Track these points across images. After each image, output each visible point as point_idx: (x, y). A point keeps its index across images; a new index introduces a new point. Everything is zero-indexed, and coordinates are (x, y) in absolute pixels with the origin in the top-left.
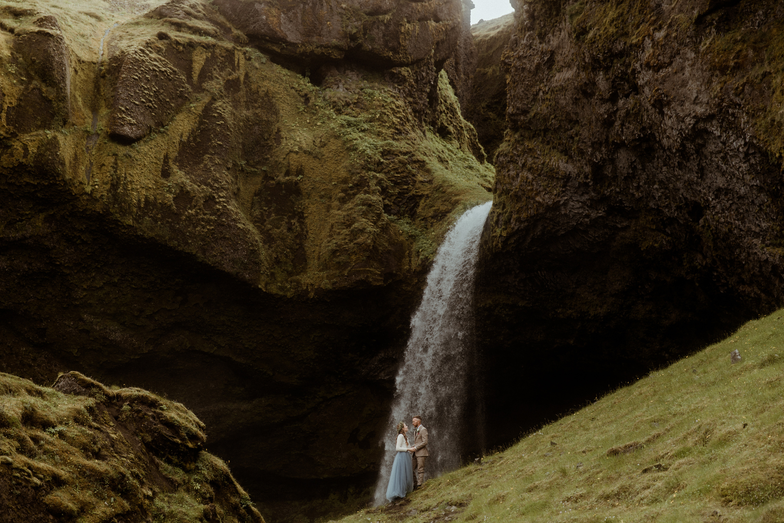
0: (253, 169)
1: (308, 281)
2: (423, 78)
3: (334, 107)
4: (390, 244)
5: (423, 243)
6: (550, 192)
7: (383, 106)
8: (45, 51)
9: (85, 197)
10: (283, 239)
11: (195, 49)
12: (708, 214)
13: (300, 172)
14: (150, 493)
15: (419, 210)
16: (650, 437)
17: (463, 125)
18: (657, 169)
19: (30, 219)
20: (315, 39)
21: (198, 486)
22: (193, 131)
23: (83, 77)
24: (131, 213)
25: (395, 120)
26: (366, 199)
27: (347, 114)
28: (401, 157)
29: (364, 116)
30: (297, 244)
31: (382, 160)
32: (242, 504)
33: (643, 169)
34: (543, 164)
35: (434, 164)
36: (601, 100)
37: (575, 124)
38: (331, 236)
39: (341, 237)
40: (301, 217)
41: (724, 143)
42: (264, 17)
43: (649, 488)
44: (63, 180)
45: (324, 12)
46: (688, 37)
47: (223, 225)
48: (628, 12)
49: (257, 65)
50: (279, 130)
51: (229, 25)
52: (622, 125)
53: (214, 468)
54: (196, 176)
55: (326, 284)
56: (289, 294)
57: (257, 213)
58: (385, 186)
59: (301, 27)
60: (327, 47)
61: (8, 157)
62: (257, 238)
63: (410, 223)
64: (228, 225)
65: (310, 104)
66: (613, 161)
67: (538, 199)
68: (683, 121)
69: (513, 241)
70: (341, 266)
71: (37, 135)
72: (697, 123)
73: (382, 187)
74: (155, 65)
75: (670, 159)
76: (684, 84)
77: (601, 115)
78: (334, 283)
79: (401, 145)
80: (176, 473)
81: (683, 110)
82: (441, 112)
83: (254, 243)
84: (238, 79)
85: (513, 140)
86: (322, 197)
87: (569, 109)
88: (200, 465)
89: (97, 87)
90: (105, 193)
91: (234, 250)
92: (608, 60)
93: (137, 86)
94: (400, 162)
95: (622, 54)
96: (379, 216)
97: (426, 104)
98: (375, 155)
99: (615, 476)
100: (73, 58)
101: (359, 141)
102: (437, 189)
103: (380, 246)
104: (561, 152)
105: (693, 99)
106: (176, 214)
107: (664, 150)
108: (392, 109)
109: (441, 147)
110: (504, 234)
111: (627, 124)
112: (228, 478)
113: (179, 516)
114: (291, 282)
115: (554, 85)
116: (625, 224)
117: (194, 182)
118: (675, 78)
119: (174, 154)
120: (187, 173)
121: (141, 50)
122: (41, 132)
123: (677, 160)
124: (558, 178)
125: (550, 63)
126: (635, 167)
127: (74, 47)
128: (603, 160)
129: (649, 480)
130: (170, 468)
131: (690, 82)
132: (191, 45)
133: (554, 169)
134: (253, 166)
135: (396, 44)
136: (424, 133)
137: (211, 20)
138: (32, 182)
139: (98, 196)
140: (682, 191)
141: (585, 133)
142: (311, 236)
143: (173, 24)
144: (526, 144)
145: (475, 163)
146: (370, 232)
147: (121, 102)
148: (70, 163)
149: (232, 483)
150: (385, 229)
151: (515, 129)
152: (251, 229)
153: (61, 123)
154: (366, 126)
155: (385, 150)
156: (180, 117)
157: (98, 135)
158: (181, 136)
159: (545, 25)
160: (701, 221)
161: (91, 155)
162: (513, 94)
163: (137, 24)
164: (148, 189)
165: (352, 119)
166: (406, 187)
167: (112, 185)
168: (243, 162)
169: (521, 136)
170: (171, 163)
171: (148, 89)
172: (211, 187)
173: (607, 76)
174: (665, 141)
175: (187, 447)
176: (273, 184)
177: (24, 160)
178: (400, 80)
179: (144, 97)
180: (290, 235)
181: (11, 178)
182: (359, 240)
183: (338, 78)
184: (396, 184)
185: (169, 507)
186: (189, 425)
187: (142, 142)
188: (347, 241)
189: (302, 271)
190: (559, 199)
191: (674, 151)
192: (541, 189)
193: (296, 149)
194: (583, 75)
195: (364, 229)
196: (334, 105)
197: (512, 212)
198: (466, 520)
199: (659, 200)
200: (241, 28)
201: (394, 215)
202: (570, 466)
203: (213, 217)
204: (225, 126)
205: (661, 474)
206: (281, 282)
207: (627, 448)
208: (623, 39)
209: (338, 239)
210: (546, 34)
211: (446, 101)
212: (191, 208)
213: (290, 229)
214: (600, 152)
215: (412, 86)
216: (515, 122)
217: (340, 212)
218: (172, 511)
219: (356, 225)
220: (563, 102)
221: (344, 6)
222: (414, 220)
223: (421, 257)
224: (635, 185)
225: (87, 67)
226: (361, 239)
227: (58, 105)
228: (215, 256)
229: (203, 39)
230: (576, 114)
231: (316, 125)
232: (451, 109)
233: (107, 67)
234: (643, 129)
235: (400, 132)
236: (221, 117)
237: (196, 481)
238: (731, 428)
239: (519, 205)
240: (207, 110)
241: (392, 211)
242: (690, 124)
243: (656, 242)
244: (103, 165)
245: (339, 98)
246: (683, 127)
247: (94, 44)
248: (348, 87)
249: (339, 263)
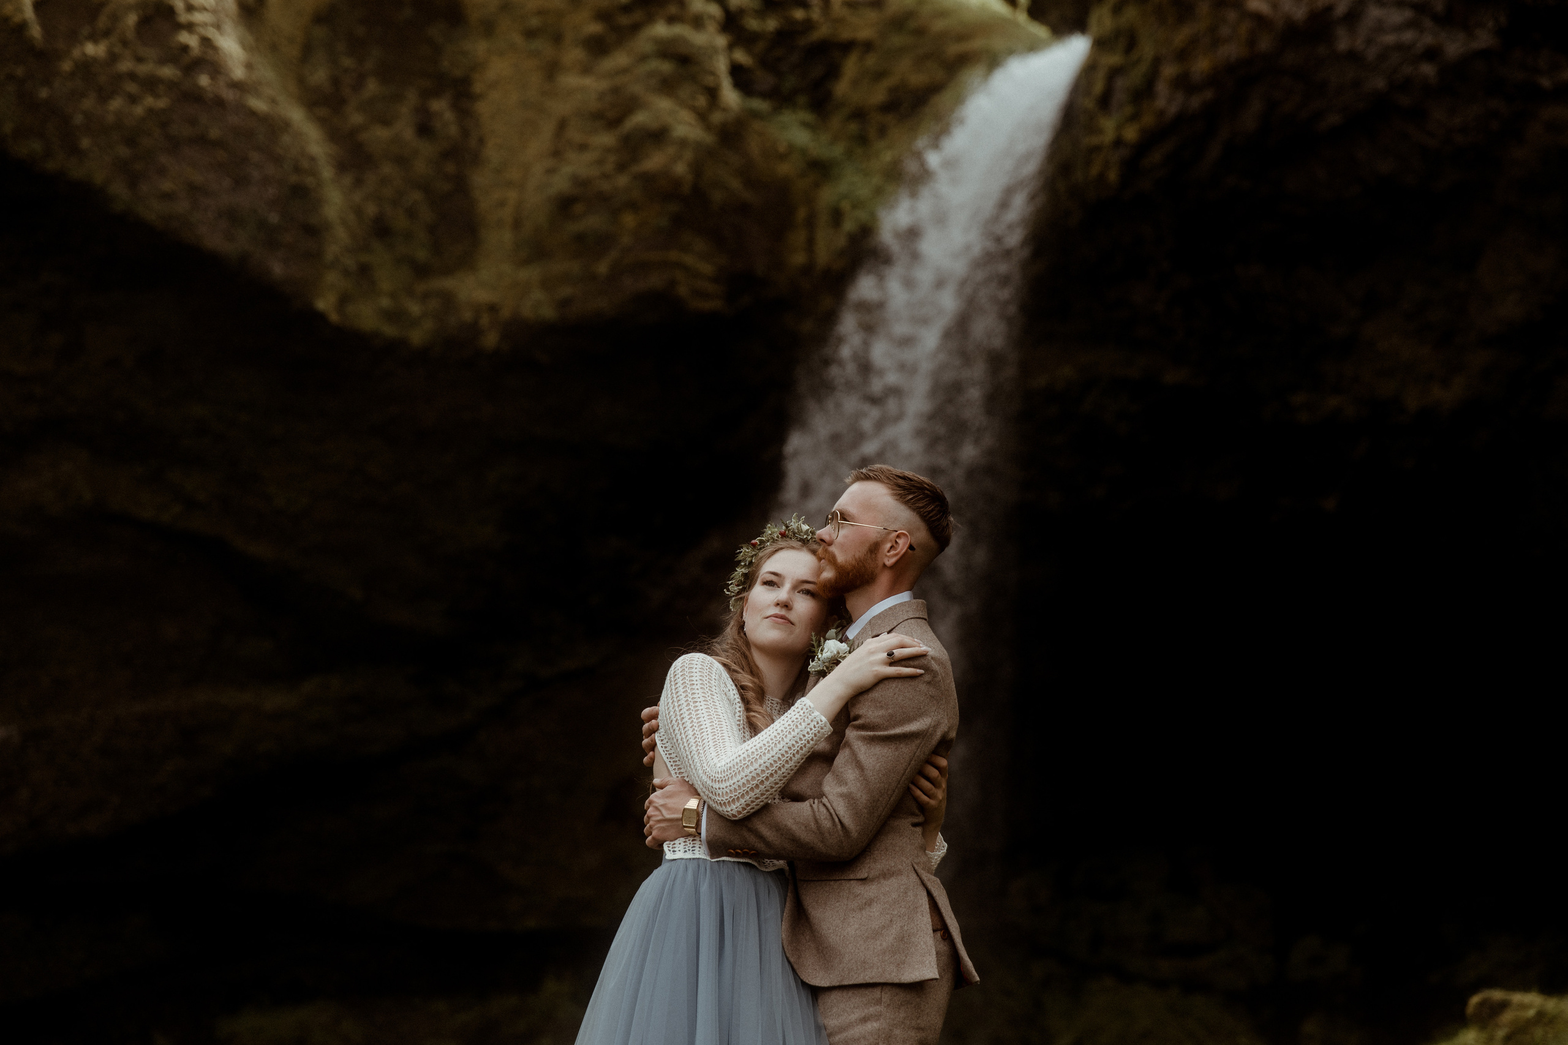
1: (483, 296)
4: (748, 183)
5: (852, 185)
10: (402, 161)
15: (842, 88)
26: (674, 40)
30: (448, 178)
38: (557, 153)
39: (589, 157)
40: (462, 93)
47: (199, 99)
55: (537, 305)
56: (417, 337)
57: (319, 76)
62: (314, 150)
63: (812, 126)
64: (217, 98)
69: (1159, 158)
70: (589, 246)
73: (726, 9)
78: (565, 303)
83: (305, 164)
86: (530, 34)
91: (236, 181)
96: (713, 93)
102: (899, 23)
103: (716, 187)
106: (40, 53)
110: (1131, 134)
114: (426, 296)
142: (492, 153)
146: (683, 143)
150: (731, 136)
152: (296, 119)
180: (427, 149)
182: (647, 165)
188: (608, 167)
189: (460, 264)
195: (666, 130)
197: (1157, 62)
201: (764, 95)
203: (168, 72)
206: (393, 296)
209: (578, 165)
212: (94, 38)
213: (425, 129)
217: (588, 82)
219: (640, 118)
222: (823, 117)
226: (654, 161)
228: (167, 196)
241: (759, 86)
249: (580, 238)
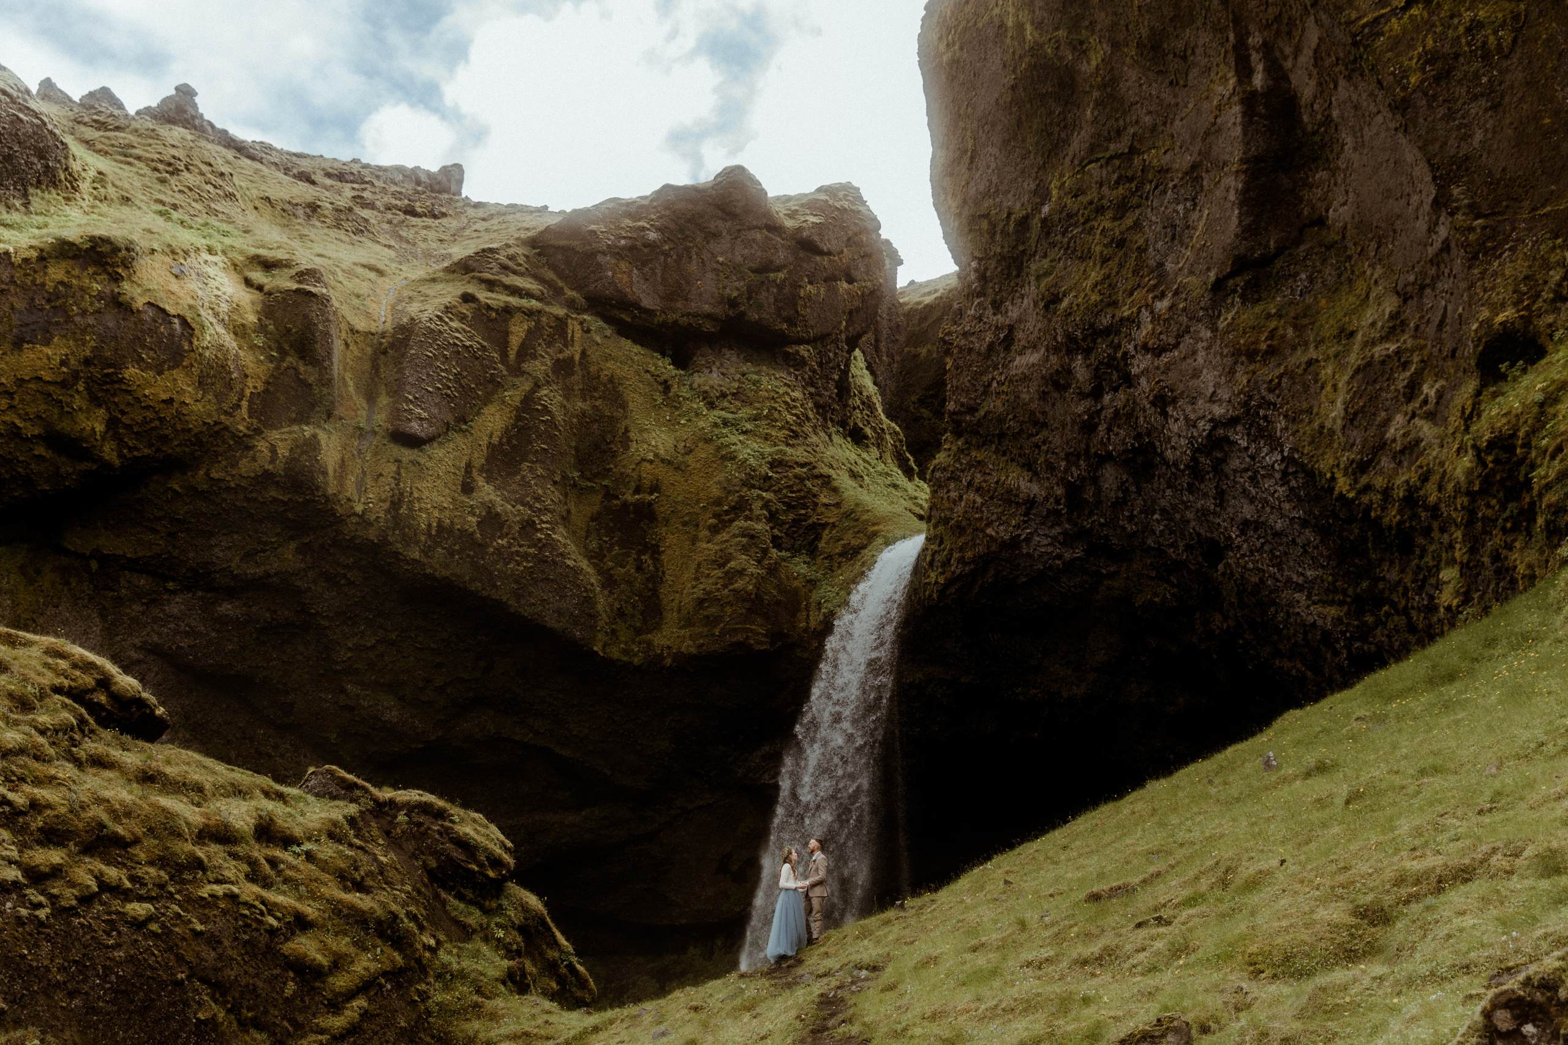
0: (589, 484)
1: (665, 642)
2: (830, 360)
3: (704, 399)
4: (780, 591)
5: (826, 592)
6: (1006, 522)
7: (773, 398)
8: (306, 316)
9: (354, 520)
10: (630, 583)
11: (512, 317)
12: (1231, 558)
13: (655, 488)
14: (432, 942)
15: (822, 544)
16: (1146, 876)
17: (885, 427)
18: (1158, 492)
19: (276, 549)
20: (679, 305)
21: (501, 934)
22: (507, 428)
23: (356, 353)
24: (417, 542)
25: (790, 418)
26: (747, 529)
27: (722, 409)
28: (798, 470)
29: (746, 412)
30: (650, 590)
31: (770, 474)
32: (563, 961)
33: (1139, 493)
34: (997, 483)
35: (843, 480)
36: (1078, 394)
37: (1042, 427)
38: (696, 579)
39: (710, 581)
40: (655, 551)
41: (1253, 458)
42: (610, 274)
43: (1144, 950)
44: (324, 496)
45: (693, 267)
46: (1201, 308)
47: (546, 562)
48: (1117, 273)
49: (598, 339)
50: (627, 430)
51: (560, 283)
52: (1109, 430)
53: (525, 908)
54: (509, 492)
55: (688, 647)
56: (636, 661)
57: (594, 545)
58: (773, 509)
59: (661, 288)
60: (696, 315)
61: (249, 462)
62: (592, 580)
63: (808, 563)
64: (553, 561)
65: (671, 394)
66: (1095, 480)
67: (989, 531)
68: (1195, 426)
69: (953, 591)
70: (711, 621)
71: (290, 433)
72: (1214, 428)
73: (770, 512)
74: (457, 338)
75: (1176, 479)
76: (1196, 374)
77: (1079, 416)
78: (700, 646)
79: (798, 453)
80: (471, 914)
81: (1194, 411)
82: (854, 408)
83: (589, 587)
84: (572, 358)
85: (954, 448)
86: (685, 524)
87: (1034, 406)
88: (505, 903)
89: (375, 368)
90: (382, 515)
91: (561, 597)
92: (1089, 340)
93: (431, 365)
94: (796, 476)
95: (1108, 331)
96: (765, 551)
97: (834, 396)
98: (760, 466)
99: (1095, 931)
100: (343, 326)
101: (739, 446)
102: (847, 515)
103: (766, 594)
104: (1023, 466)
105: (1209, 395)
106: (480, 545)
107: (1168, 466)
108: (786, 403)
109: (853, 457)
110: (941, 580)
111: (1115, 429)
112: (543, 922)
113: (472, 976)
115: (1013, 372)
116: (1112, 569)
117: (506, 500)
118: (1184, 365)
119: (479, 461)
120: (497, 488)
121: (438, 316)
122: (295, 428)
123: (1185, 481)
124: (1017, 503)
125: (1008, 342)
126: (1127, 489)
127: (345, 311)
128: (1082, 479)
129: (1145, 939)
130: (462, 906)
131: (1205, 371)
132: (507, 311)
133: (1012, 490)
134: (589, 480)
135: (792, 312)
136: (830, 436)
137: (536, 277)
138: (281, 497)
139: (373, 517)
140: (1193, 524)
141: (1057, 440)
142: (669, 578)
143: (482, 281)
144: (974, 454)
145: (901, 479)
146: (752, 575)
147: (408, 387)
148: (335, 471)
149: (549, 929)
150: (773, 570)
151: (958, 433)
152: (585, 567)
153: (324, 417)
154: (749, 426)
155: (774, 460)
156: (489, 410)
157: (375, 433)
158: (491, 437)
159: (1000, 290)
160: (1221, 567)
161: (364, 461)
162: (955, 384)
163: (434, 280)
164: (442, 509)
165: (730, 416)
166: (803, 512)
167: (392, 502)
168: (576, 474)
169: (967, 443)
170: (475, 473)
171: (445, 371)
172: (531, 507)
173: (1088, 362)
174: (1169, 454)
175: (487, 876)
176: (616, 505)
177: (271, 467)
178: (799, 363)
179: (440, 381)
180: (640, 577)
181: (251, 492)
182: (736, 585)
183: (711, 358)
184: (790, 507)
185: (459, 963)
186: (491, 846)
187: (435, 444)
188: (719, 586)
189: (655, 628)
190: (1019, 532)
191: (1182, 467)
192: (994, 517)
193: (651, 456)
194: (1054, 359)
195: (744, 570)
196: (705, 396)
197: (952, 550)
198: (882, 991)
199: (1161, 536)
200: (578, 288)
201: (786, 551)
202: (1031, 916)
203: (532, 550)
204: (552, 423)
205: (1162, 930)
206: (626, 643)
207: (1114, 892)
208: (1109, 310)
209: (706, 584)
210: (1002, 302)
211: (861, 393)
212: (501, 537)
213: (639, 569)
214: (1078, 467)
215: (814, 371)
216: (957, 423)
217: (710, 545)
218: (463, 969)
219: (732, 564)
220: (1025, 397)
221: (721, 259)
222: (814, 558)
223: (823, 610)
224: (1127, 514)
225: (362, 338)
226: (739, 584)
227: (321, 392)
228: (534, 604)
229: (524, 303)
230: (1044, 413)
231: (679, 423)
232: (869, 405)
233: (390, 340)
234: (1138, 436)
235: (796, 436)
236: (546, 410)
237: (499, 926)
238: (1264, 866)
239: (962, 540)
240: (528, 400)
241: (784, 545)
242: (1204, 430)
243: (1156, 594)
244: (381, 475)
245: (712, 387)
246: (1195, 434)
247: (372, 307)
248: (725, 371)
249: (708, 617)
